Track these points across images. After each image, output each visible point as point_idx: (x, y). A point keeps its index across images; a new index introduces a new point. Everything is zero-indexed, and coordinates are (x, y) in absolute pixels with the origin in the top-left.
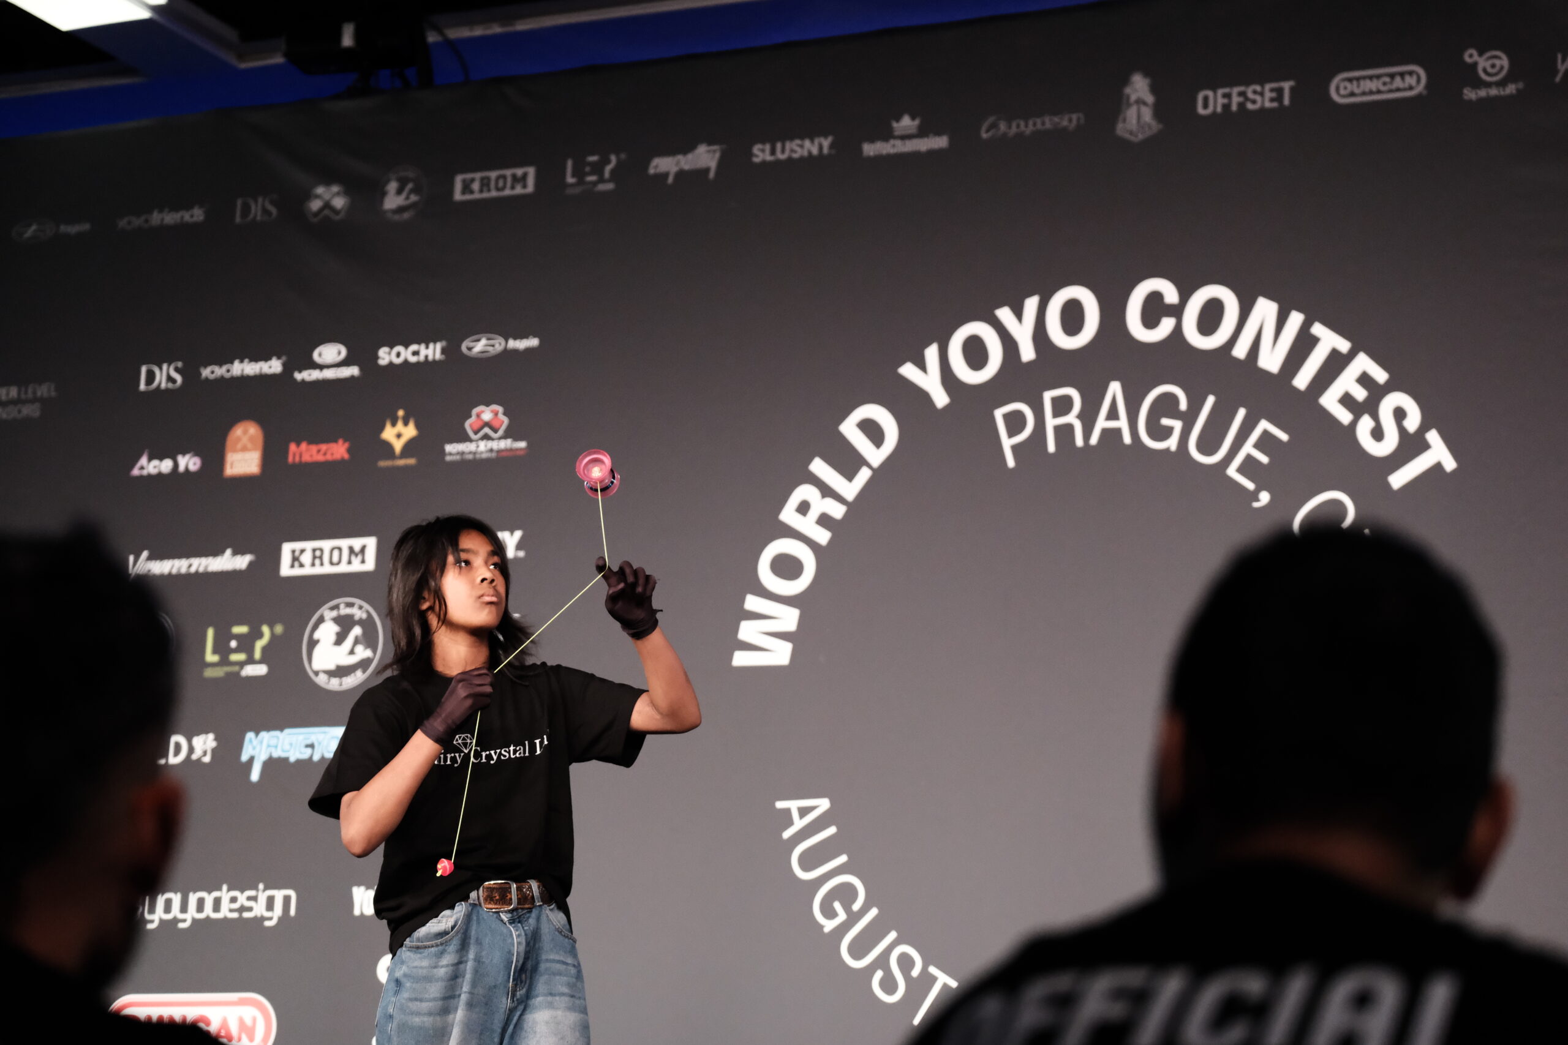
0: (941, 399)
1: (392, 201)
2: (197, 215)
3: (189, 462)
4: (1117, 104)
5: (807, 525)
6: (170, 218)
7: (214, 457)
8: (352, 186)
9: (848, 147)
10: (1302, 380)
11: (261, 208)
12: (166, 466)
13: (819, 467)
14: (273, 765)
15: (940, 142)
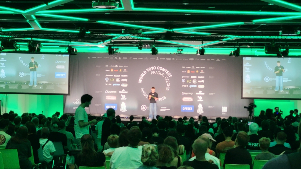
0: (148, 71)
1: (119, 58)
2: (108, 58)
3: (109, 70)
4: (156, 58)
5: (142, 76)
6: (107, 58)
7: (110, 70)
8: (117, 57)
9: (143, 59)
10: (165, 72)
11: (112, 58)
12: (107, 70)
13: (142, 73)
14: (115, 86)
15: (148, 59)
